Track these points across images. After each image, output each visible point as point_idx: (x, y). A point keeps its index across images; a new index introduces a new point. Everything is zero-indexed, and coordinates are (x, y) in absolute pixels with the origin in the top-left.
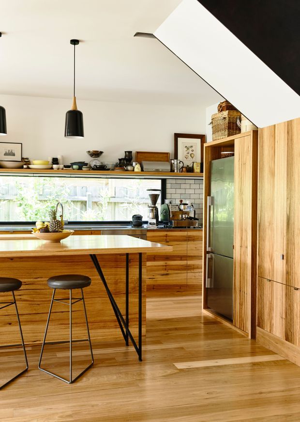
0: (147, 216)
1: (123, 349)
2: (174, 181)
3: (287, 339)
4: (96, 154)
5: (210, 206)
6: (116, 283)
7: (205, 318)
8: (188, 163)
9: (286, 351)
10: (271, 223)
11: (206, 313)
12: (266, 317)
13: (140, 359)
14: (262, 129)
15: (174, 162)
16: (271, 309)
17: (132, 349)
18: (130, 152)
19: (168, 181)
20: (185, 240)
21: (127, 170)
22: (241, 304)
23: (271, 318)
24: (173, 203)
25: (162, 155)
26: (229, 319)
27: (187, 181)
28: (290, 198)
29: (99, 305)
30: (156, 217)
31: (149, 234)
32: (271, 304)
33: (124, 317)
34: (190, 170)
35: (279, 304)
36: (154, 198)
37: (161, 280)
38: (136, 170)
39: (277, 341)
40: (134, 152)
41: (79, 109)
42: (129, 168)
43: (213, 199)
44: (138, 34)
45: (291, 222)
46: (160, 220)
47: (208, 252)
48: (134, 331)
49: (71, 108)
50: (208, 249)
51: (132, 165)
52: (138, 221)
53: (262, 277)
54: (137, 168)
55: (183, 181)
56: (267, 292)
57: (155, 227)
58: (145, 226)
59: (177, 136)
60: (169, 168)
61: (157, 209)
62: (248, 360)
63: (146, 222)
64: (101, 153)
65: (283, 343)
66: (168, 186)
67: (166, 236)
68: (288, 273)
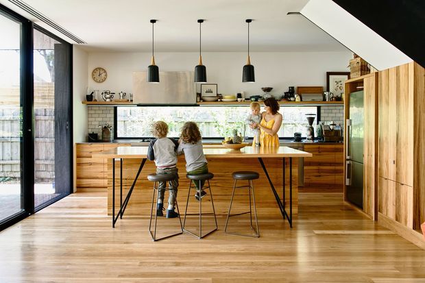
0: (305, 133)
1: (282, 221)
2: (327, 108)
3: (397, 220)
4: (268, 90)
5: (349, 127)
6: (277, 178)
7: (346, 206)
8: (337, 94)
9: (396, 228)
10: (386, 138)
11: (346, 203)
12: (384, 205)
13: (291, 227)
14: (381, 72)
15: (326, 93)
16: (387, 199)
17: (287, 221)
18: (293, 88)
19: (322, 108)
20: (334, 151)
21: (290, 101)
22: (368, 196)
23: (387, 206)
24: (325, 124)
25: (316, 89)
26: (361, 207)
27: (337, 107)
28: (398, 121)
29: (265, 192)
30: (312, 134)
31: (305, 147)
32: (387, 195)
33: (282, 201)
34: (339, 99)
35: (392, 194)
36: (311, 120)
37: (314, 180)
38: (297, 100)
39: (391, 221)
40: (296, 87)
41: (251, 64)
42: (292, 99)
43: (351, 121)
44: (289, 13)
45: (399, 138)
46: (316, 136)
47: (348, 160)
48: (288, 210)
49: (246, 64)
50: (348, 157)
51: (294, 97)
52: (298, 137)
53: (381, 177)
54: (297, 98)
55: (334, 108)
56: (384, 187)
57: (311, 141)
58: (304, 141)
59: (329, 74)
60: (322, 98)
61: (313, 129)
62: (373, 232)
63: (305, 138)
64: (272, 88)
65: (394, 223)
66: (322, 111)
67: (319, 148)
68: (397, 173)
